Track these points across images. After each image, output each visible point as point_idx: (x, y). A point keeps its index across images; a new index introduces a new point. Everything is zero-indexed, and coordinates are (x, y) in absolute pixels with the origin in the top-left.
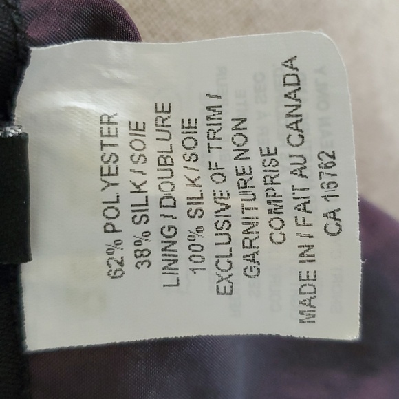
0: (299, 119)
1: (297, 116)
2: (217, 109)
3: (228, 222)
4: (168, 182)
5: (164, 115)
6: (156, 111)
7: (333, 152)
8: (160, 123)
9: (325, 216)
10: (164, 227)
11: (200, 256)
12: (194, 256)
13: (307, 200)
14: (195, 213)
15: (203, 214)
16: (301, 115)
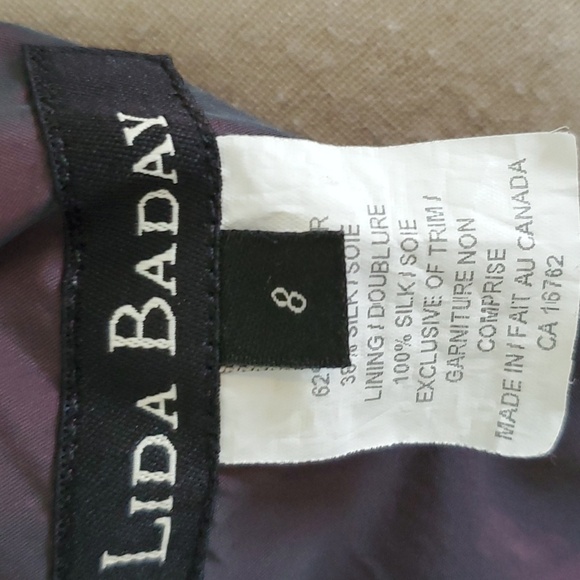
0: (529, 220)
1: (528, 218)
2: (438, 211)
3: (436, 329)
4: (378, 290)
5: (380, 217)
6: (370, 214)
7: (562, 257)
8: (375, 224)
9: (540, 328)
10: (371, 339)
11: (404, 365)
12: (399, 366)
13: (524, 310)
14: (404, 322)
15: (411, 322)
16: (531, 217)
